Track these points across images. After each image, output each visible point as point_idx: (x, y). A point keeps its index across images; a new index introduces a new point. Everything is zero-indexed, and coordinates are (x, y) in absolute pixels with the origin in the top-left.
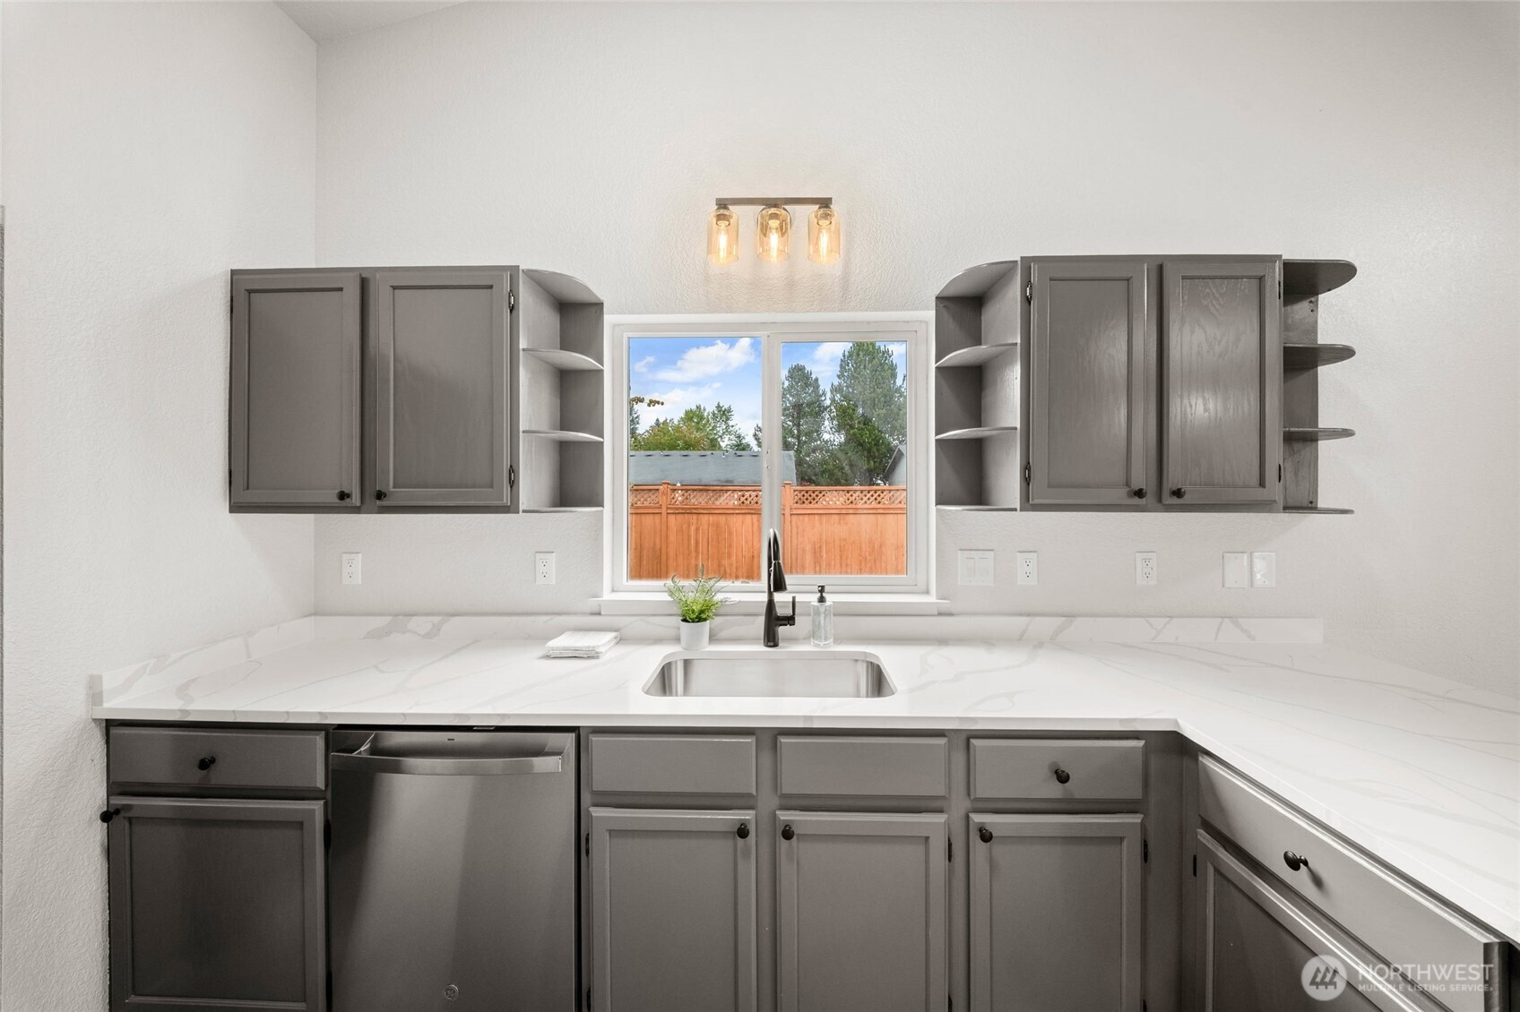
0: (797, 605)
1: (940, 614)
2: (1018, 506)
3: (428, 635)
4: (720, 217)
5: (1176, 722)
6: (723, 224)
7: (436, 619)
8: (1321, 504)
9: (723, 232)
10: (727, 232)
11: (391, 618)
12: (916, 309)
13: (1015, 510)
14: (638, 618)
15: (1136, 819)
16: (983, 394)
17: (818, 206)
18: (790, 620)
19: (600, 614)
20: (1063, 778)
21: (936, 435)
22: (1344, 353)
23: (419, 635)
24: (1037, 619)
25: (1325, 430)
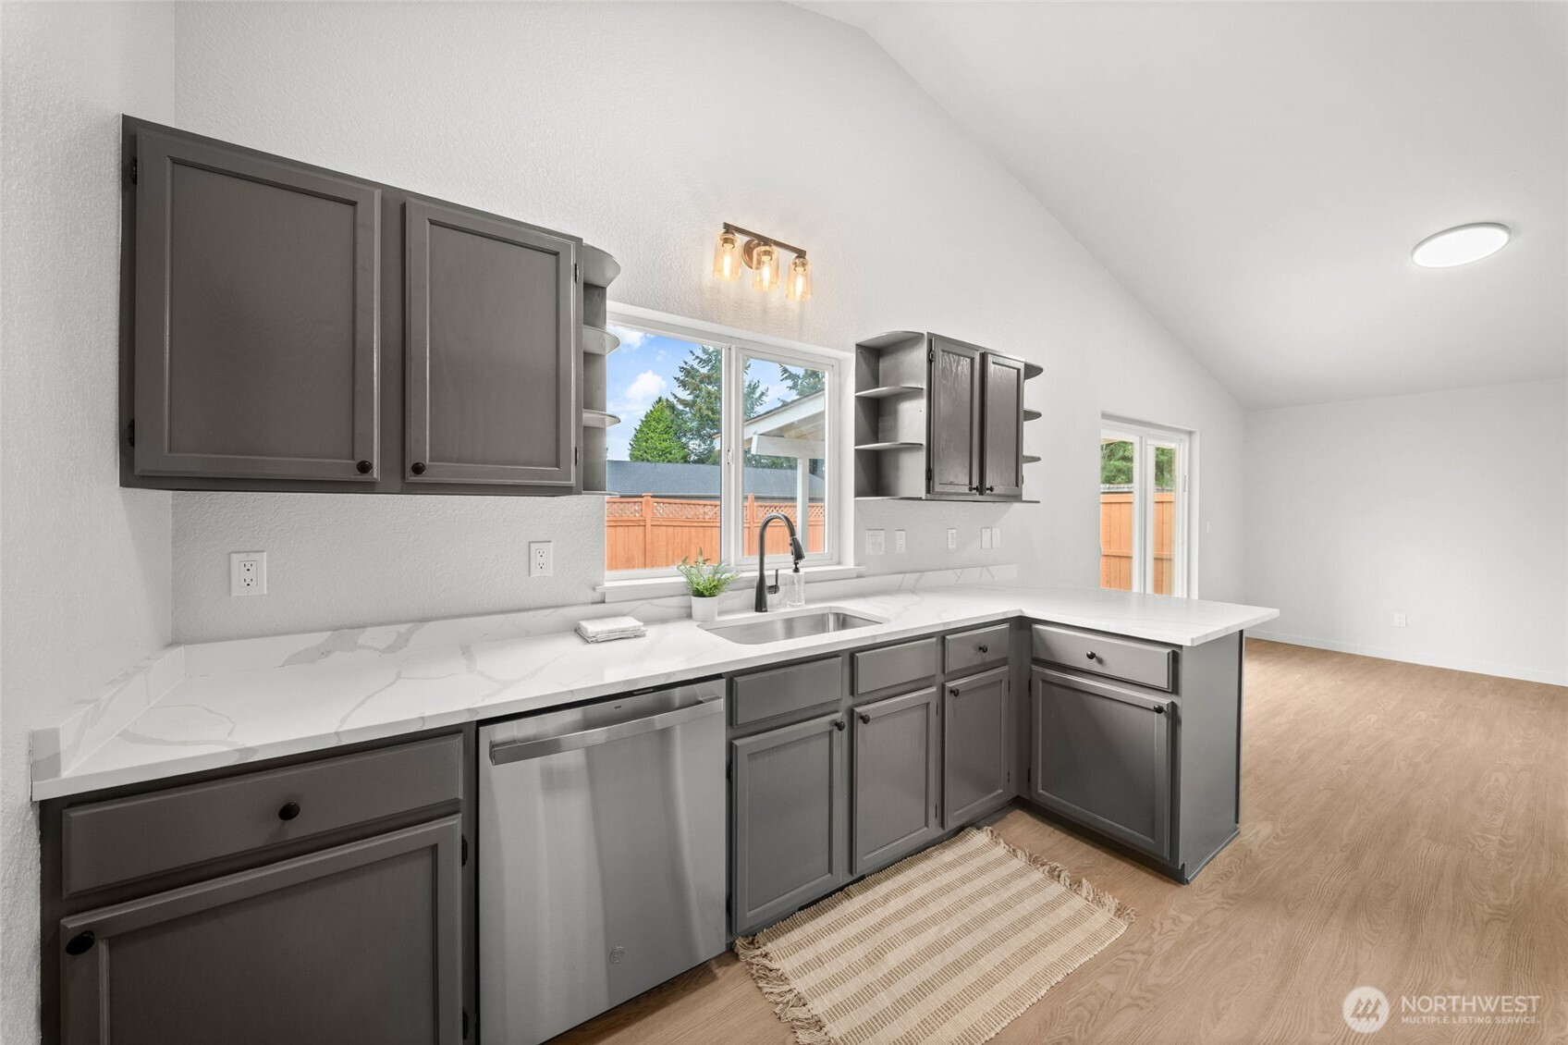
0: (779, 577)
1: (858, 577)
2: (923, 495)
3: (390, 649)
4: (726, 241)
5: (1021, 611)
6: (728, 246)
7: (403, 628)
8: (1024, 499)
9: (728, 254)
10: (732, 254)
11: (331, 632)
12: (844, 350)
13: (920, 499)
14: (644, 601)
15: (1005, 668)
16: (880, 419)
17: (796, 255)
18: (775, 589)
19: (603, 602)
20: (983, 649)
21: (856, 445)
22: (1037, 415)
23: (376, 650)
24: (908, 575)
25: (1027, 457)
